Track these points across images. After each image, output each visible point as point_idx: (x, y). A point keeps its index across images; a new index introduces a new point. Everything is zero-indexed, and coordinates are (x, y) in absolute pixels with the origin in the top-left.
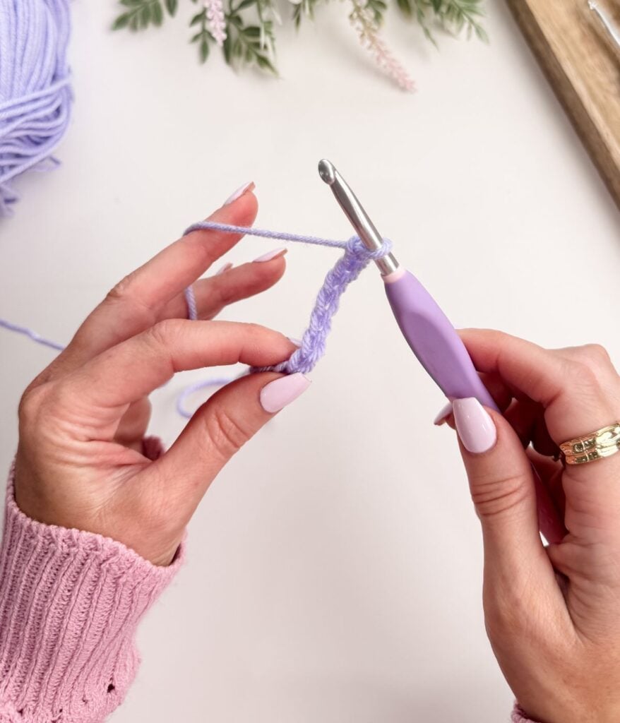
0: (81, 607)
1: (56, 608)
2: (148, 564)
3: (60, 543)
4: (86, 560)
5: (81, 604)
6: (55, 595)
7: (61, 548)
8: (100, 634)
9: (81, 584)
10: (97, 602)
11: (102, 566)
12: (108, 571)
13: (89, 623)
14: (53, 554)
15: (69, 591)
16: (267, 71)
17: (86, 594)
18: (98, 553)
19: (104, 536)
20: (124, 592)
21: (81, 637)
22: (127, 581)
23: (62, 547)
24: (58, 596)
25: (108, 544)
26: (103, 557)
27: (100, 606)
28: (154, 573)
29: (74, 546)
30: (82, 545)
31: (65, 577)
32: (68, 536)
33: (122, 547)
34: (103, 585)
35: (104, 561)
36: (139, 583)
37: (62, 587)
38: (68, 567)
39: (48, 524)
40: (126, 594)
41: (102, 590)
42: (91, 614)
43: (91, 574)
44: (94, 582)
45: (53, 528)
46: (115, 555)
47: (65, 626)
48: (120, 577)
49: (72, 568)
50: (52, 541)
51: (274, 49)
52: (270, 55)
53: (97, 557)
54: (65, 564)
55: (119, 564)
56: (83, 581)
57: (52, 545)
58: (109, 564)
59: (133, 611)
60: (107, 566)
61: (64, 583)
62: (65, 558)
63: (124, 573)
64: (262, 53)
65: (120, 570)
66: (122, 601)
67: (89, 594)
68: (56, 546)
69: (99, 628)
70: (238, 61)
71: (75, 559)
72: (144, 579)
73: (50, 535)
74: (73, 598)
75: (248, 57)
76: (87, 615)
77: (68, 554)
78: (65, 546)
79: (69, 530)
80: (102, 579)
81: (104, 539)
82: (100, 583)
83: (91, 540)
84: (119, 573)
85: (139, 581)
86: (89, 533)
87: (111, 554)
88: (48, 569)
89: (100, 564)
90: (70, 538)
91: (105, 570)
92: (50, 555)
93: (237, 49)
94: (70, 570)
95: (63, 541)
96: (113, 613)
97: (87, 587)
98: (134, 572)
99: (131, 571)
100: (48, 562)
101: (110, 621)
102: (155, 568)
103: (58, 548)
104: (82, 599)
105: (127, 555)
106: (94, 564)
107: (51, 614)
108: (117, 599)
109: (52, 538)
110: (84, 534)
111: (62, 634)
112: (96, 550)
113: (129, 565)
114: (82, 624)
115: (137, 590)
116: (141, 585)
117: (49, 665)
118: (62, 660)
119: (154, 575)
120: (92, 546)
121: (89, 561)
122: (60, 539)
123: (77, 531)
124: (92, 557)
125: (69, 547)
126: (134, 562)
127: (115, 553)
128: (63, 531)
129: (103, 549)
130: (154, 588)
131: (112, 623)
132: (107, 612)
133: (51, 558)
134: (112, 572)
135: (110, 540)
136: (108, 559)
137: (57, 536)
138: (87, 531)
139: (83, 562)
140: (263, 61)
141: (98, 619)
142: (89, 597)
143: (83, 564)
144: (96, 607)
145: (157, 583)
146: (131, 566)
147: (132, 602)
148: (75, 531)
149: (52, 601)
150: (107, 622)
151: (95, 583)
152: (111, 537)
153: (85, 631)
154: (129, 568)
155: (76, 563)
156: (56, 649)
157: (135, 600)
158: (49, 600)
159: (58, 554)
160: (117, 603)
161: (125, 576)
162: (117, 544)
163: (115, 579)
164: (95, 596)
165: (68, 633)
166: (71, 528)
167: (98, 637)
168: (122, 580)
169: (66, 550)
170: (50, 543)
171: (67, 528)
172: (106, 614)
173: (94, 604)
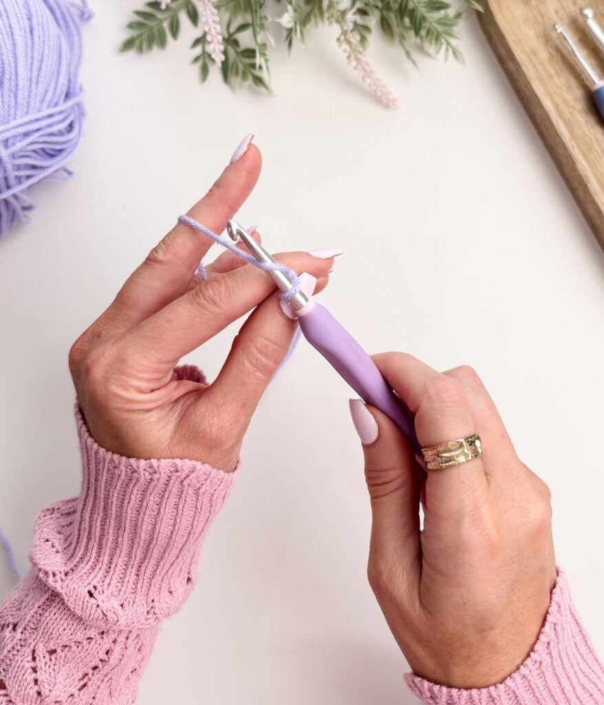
0: (169, 515)
1: (149, 518)
2: (222, 473)
3: (142, 472)
4: (168, 481)
5: (169, 513)
6: (146, 509)
7: (144, 476)
8: (187, 535)
9: (167, 499)
10: (183, 511)
11: (184, 482)
12: (189, 485)
13: (177, 527)
14: (138, 480)
15: (157, 505)
16: (262, 89)
17: (172, 505)
18: (178, 474)
19: (181, 459)
20: (204, 500)
21: (171, 537)
22: (206, 490)
23: (144, 474)
24: (149, 509)
25: (187, 464)
26: (184, 475)
27: (185, 513)
28: (226, 478)
29: (155, 473)
30: (162, 471)
31: (152, 495)
32: (148, 466)
33: (198, 465)
34: (186, 497)
35: (185, 479)
36: (215, 490)
37: (151, 503)
38: (154, 488)
39: (129, 457)
40: (206, 501)
41: (185, 500)
42: (178, 520)
43: (175, 491)
44: (178, 495)
45: (132, 461)
46: (193, 472)
47: (158, 531)
48: (199, 488)
49: (157, 489)
50: (134, 471)
51: (268, 69)
52: (264, 75)
53: (178, 477)
54: (150, 487)
55: (197, 478)
56: (168, 497)
57: (135, 474)
58: (190, 480)
59: (212, 513)
60: (189, 481)
61: (152, 500)
62: (149, 483)
63: (202, 484)
64: (257, 73)
65: (198, 482)
66: (203, 507)
67: (175, 505)
68: (139, 474)
69: (185, 530)
70: (235, 80)
71: (158, 482)
72: (219, 486)
73: (131, 465)
74: (162, 510)
75: (244, 78)
76: (175, 520)
77: (151, 479)
78: (147, 474)
79: (148, 461)
80: (185, 492)
81: (181, 461)
82: (184, 496)
83: (170, 465)
84: (198, 485)
85: (215, 488)
86: (167, 460)
87: (190, 472)
88: (135, 491)
89: (182, 482)
90: (151, 467)
91: (186, 485)
92: (134, 481)
93: (234, 70)
94: (155, 491)
95: (144, 470)
96: (197, 518)
97: (172, 500)
98: (211, 481)
99: (208, 481)
100: (133, 486)
101: (195, 525)
102: (226, 475)
103: (141, 476)
104: (169, 509)
105: (204, 470)
106: (177, 483)
107: (145, 523)
108: (199, 506)
109: (133, 468)
110: (163, 461)
111: (156, 536)
112: (177, 471)
113: (206, 477)
114: (172, 528)
115: (215, 496)
116: (217, 491)
117: (145, 559)
118: (156, 554)
119: (227, 480)
120: (172, 469)
121: (172, 481)
122: (141, 470)
123: (156, 460)
124: (174, 478)
125: (150, 474)
126: (210, 473)
127: (193, 471)
128: (143, 462)
129: (183, 470)
130: (227, 492)
131: (196, 525)
132: (191, 517)
133: (135, 484)
134: (193, 485)
135: (187, 461)
136: (188, 476)
137: (138, 467)
138: (165, 459)
139: (166, 482)
140: (259, 81)
141: (184, 523)
142: (175, 507)
143: (167, 485)
144: (182, 514)
145: (228, 487)
146: (208, 478)
147: (211, 506)
148: (154, 462)
149: (144, 514)
150: (192, 525)
151: (180, 496)
152: (187, 458)
153: (174, 534)
154: (206, 480)
155: (161, 485)
156: (152, 546)
157: (213, 504)
158: (142, 513)
159: (142, 480)
160: (200, 509)
161: (204, 486)
162: (193, 462)
163: (195, 490)
164: (181, 506)
165: (161, 535)
166: (150, 459)
167: (185, 538)
168: (201, 491)
169: (150, 477)
170: (132, 472)
171: (146, 460)
172: (191, 519)
173: (180, 512)
